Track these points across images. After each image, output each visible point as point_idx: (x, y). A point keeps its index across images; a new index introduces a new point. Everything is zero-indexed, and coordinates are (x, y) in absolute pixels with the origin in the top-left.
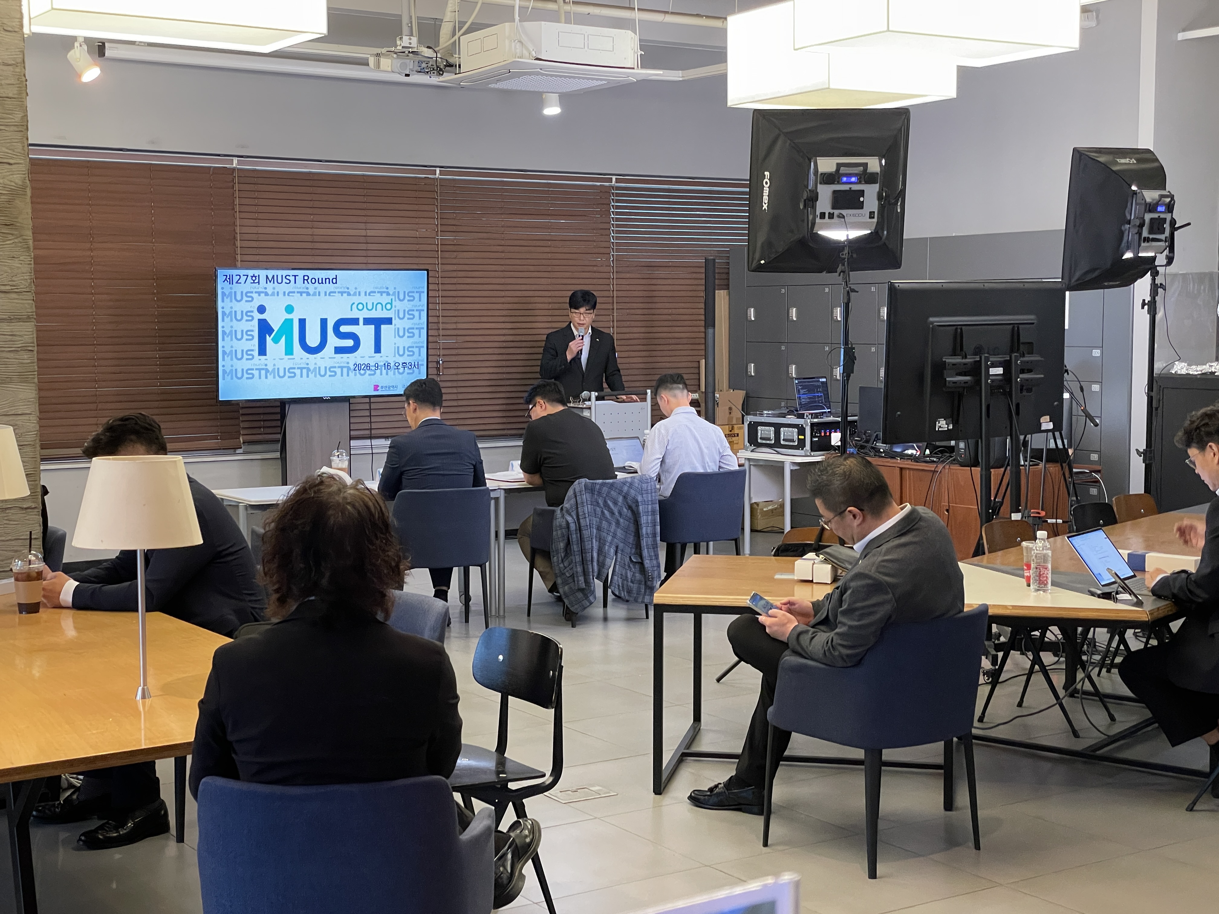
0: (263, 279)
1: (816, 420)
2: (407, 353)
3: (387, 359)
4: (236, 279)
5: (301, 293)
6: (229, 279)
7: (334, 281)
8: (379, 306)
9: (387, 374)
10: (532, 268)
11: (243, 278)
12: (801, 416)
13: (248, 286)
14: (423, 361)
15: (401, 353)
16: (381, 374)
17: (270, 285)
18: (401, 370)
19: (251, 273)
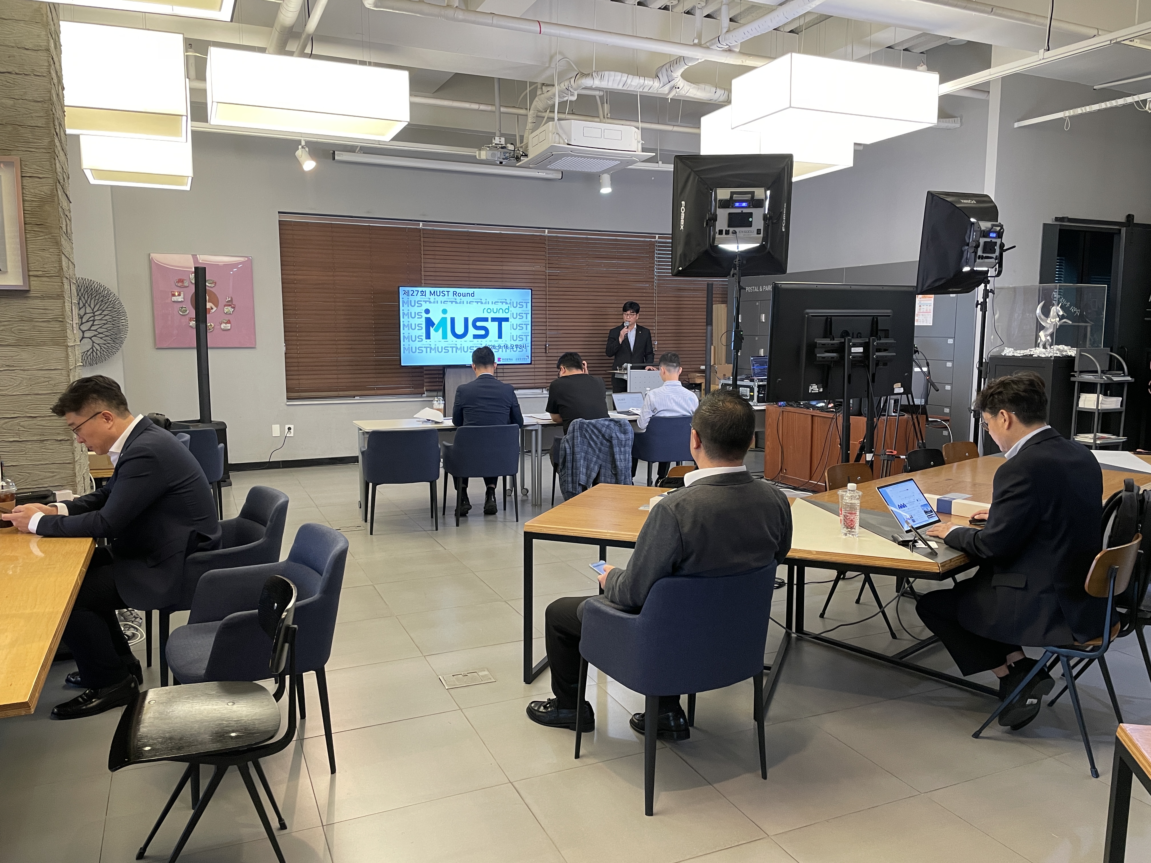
0: (428, 293)
1: (761, 383)
2: (518, 339)
3: (506, 343)
4: (411, 293)
5: (452, 302)
6: (407, 293)
7: (473, 295)
8: (501, 311)
9: (506, 351)
10: (605, 290)
11: (416, 293)
12: (752, 380)
13: (419, 297)
14: (528, 344)
15: (515, 339)
16: (502, 351)
17: (432, 297)
18: (515, 349)
19: (420, 289)
